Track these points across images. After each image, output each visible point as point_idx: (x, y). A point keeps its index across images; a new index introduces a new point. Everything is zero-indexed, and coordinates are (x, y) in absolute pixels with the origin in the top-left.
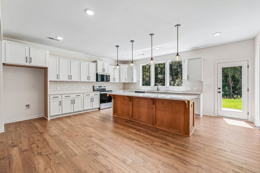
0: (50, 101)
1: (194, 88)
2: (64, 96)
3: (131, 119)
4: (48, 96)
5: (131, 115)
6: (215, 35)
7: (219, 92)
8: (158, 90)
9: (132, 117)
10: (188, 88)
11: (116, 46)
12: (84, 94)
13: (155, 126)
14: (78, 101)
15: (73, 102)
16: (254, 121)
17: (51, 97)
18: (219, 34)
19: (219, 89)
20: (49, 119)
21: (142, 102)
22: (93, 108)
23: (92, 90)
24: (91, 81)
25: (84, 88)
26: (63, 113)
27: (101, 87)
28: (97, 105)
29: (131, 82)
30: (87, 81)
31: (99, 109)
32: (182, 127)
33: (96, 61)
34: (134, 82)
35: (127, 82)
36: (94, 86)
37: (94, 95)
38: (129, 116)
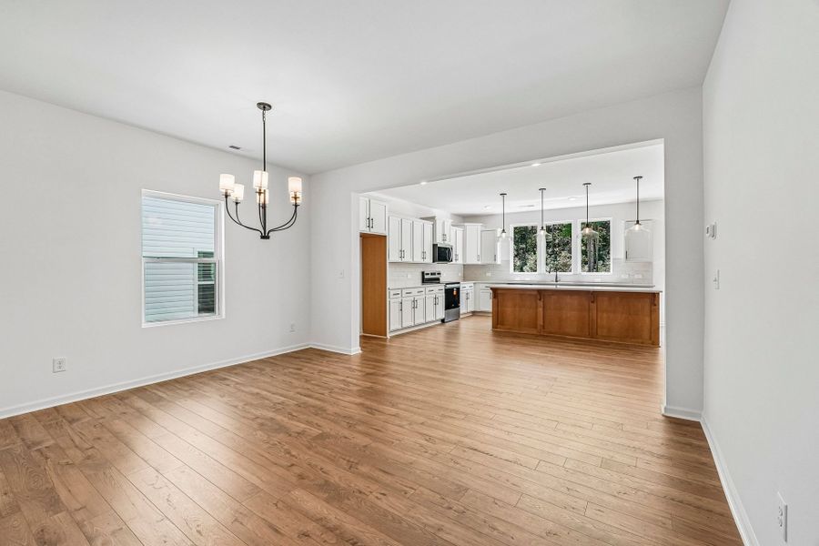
0: (389, 301)
1: (637, 276)
2: (404, 291)
3: (541, 333)
4: (388, 291)
5: (540, 326)
8: (557, 281)
9: (543, 329)
11: (501, 195)
12: (422, 288)
17: (391, 293)
20: (388, 337)
21: (568, 299)
22: (437, 318)
23: (420, 280)
24: (426, 261)
25: (409, 276)
26: (404, 326)
27: (434, 274)
28: (441, 313)
29: (491, 262)
30: (422, 261)
31: (443, 321)
32: (646, 334)
33: (432, 219)
34: (499, 262)
35: (480, 263)
36: (423, 273)
37: (438, 291)
38: (536, 328)
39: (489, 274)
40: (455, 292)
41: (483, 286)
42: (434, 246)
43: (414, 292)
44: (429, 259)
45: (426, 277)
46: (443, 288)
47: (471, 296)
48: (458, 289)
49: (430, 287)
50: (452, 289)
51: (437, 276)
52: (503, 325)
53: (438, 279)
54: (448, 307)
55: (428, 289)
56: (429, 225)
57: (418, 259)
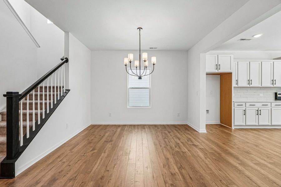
0: (234, 109)
2: (248, 104)
4: (233, 103)
12: (272, 103)
14: (265, 112)
15: (258, 113)
17: (236, 104)
20: (233, 128)
23: (272, 98)
26: (247, 124)
30: (272, 86)
36: (276, 94)
45: (278, 96)
57: (267, 84)
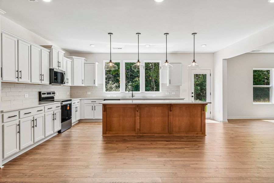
0: (3, 126)
1: (173, 93)
3: (138, 134)
5: (138, 129)
6: (202, 46)
7: (192, 96)
8: (132, 97)
9: (140, 131)
10: (166, 94)
11: (109, 34)
12: (45, 107)
13: (172, 134)
15: (34, 124)
16: (214, 118)
17: (6, 116)
18: (205, 46)
19: (192, 93)
22: (55, 131)
23: (37, 99)
24: (43, 82)
25: (27, 96)
26: (21, 149)
27: (50, 93)
28: (58, 126)
29: (92, 85)
30: (39, 82)
31: (59, 132)
32: (199, 129)
33: (49, 47)
34: (96, 85)
35: (83, 85)
36: (40, 93)
37: (55, 108)
38: (135, 131)
39: (89, 93)
40: (68, 108)
41: (86, 101)
42: (51, 70)
43: (34, 111)
44: (46, 81)
45: (43, 96)
46: (60, 105)
47: (78, 109)
48: (70, 105)
49: (48, 105)
50: (66, 106)
51: (51, 95)
52: (110, 131)
53: (53, 98)
54: (63, 120)
55: (47, 107)
56: (46, 52)
57: (36, 80)
